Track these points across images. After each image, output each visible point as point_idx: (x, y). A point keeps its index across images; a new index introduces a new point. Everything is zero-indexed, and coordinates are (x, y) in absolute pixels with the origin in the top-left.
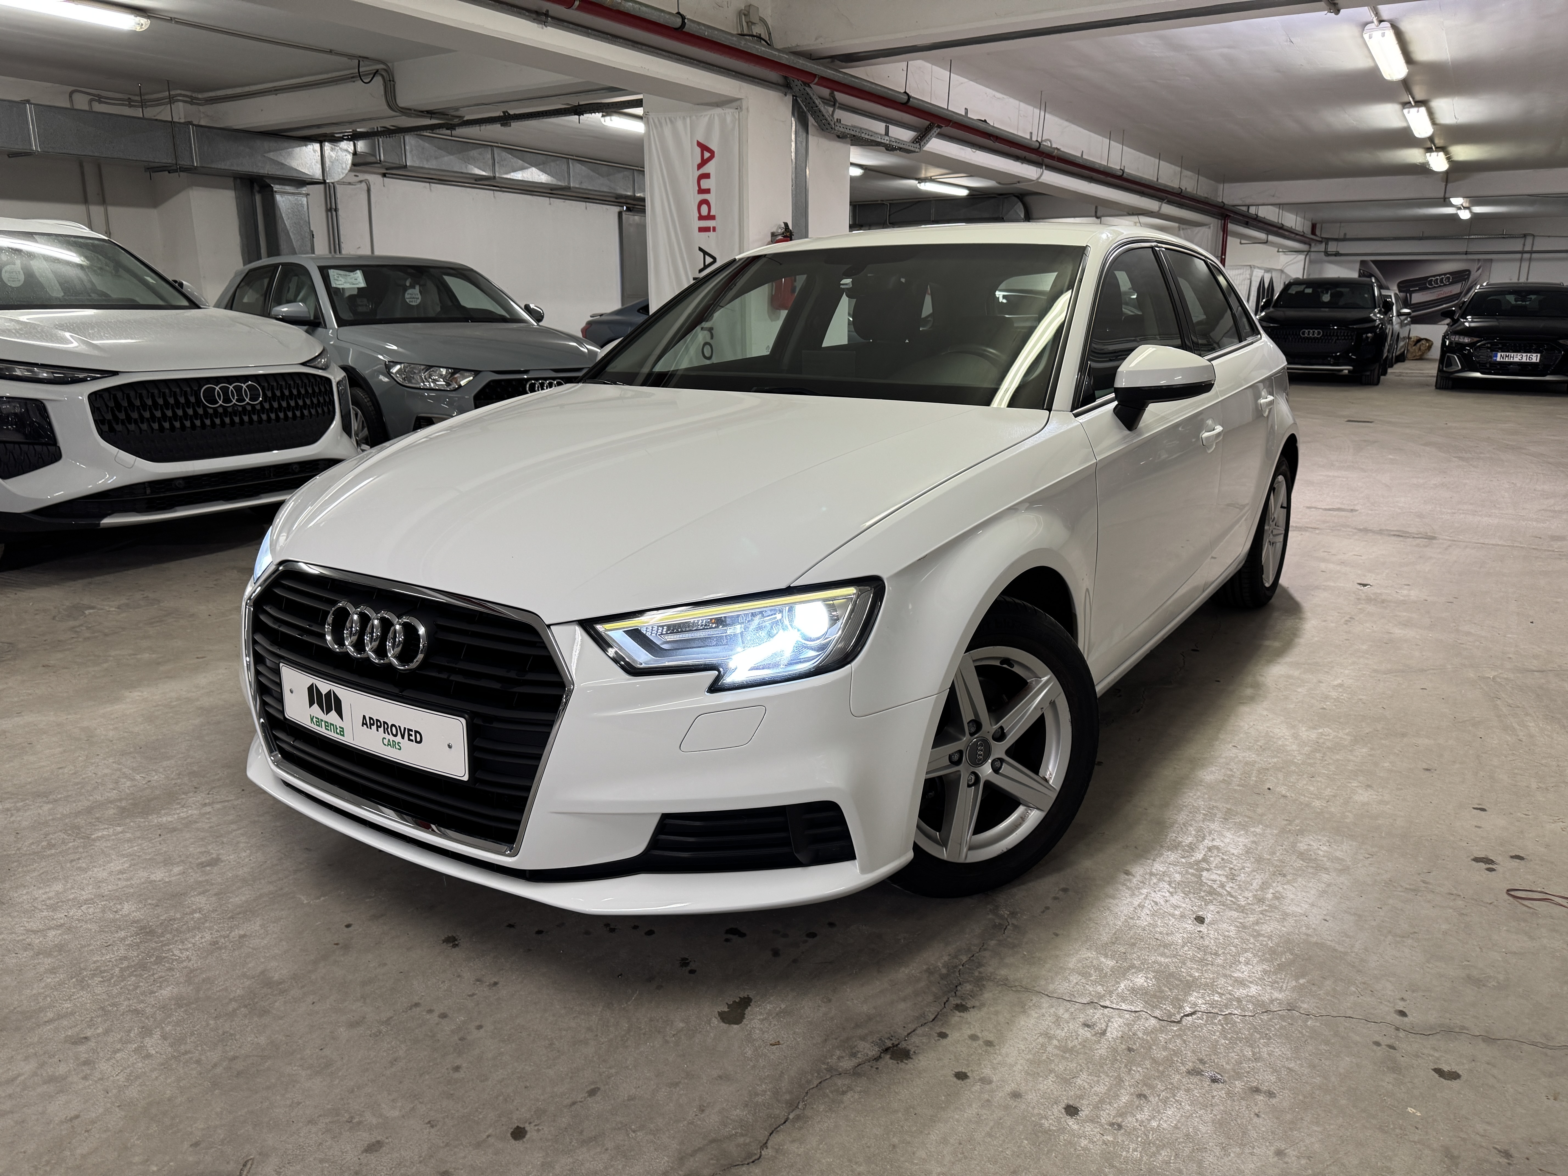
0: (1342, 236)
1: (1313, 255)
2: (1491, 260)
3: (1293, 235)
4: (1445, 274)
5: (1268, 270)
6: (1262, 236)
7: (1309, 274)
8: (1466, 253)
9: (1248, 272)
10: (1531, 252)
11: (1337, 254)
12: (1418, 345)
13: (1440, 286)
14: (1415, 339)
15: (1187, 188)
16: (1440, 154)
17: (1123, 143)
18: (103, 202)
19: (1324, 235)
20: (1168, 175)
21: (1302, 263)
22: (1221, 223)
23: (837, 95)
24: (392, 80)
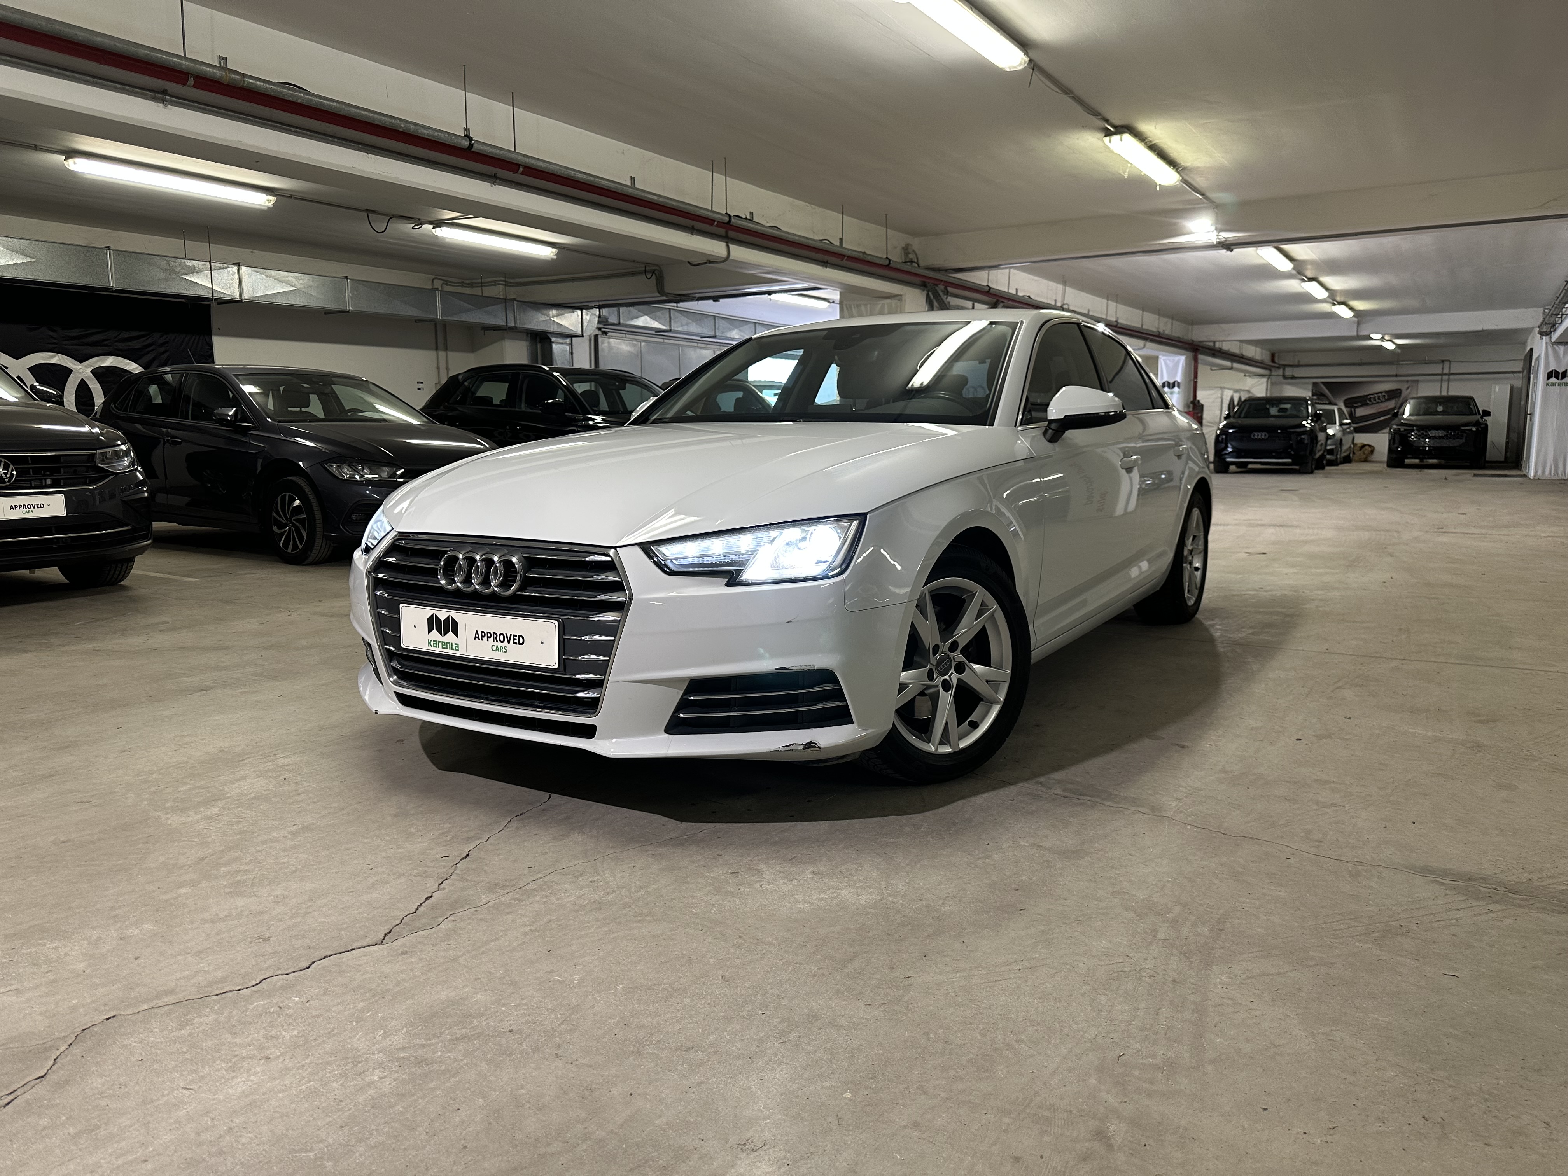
0: (1296, 363)
1: (1274, 379)
2: (1417, 381)
3: (1253, 363)
4: (1381, 393)
5: (1236, 391)
6: (1228, 364)
7: (1271, 393)
8: (1396, 376)
9: (1220, 392)
10: (1450, 374)
11: (1293, 377)
12: (1363, 450)
13: (1378, 402)
14: (1360, 445)
15: (1164, 331)
16: (1343, 307)
17: (1117, 302)
18: (446, 349)
19: (1282, 362)
20: (1151, 322)
21: (1265, 385)
22: (1191, 354)
23: (949, 289)
24: (662, 277)
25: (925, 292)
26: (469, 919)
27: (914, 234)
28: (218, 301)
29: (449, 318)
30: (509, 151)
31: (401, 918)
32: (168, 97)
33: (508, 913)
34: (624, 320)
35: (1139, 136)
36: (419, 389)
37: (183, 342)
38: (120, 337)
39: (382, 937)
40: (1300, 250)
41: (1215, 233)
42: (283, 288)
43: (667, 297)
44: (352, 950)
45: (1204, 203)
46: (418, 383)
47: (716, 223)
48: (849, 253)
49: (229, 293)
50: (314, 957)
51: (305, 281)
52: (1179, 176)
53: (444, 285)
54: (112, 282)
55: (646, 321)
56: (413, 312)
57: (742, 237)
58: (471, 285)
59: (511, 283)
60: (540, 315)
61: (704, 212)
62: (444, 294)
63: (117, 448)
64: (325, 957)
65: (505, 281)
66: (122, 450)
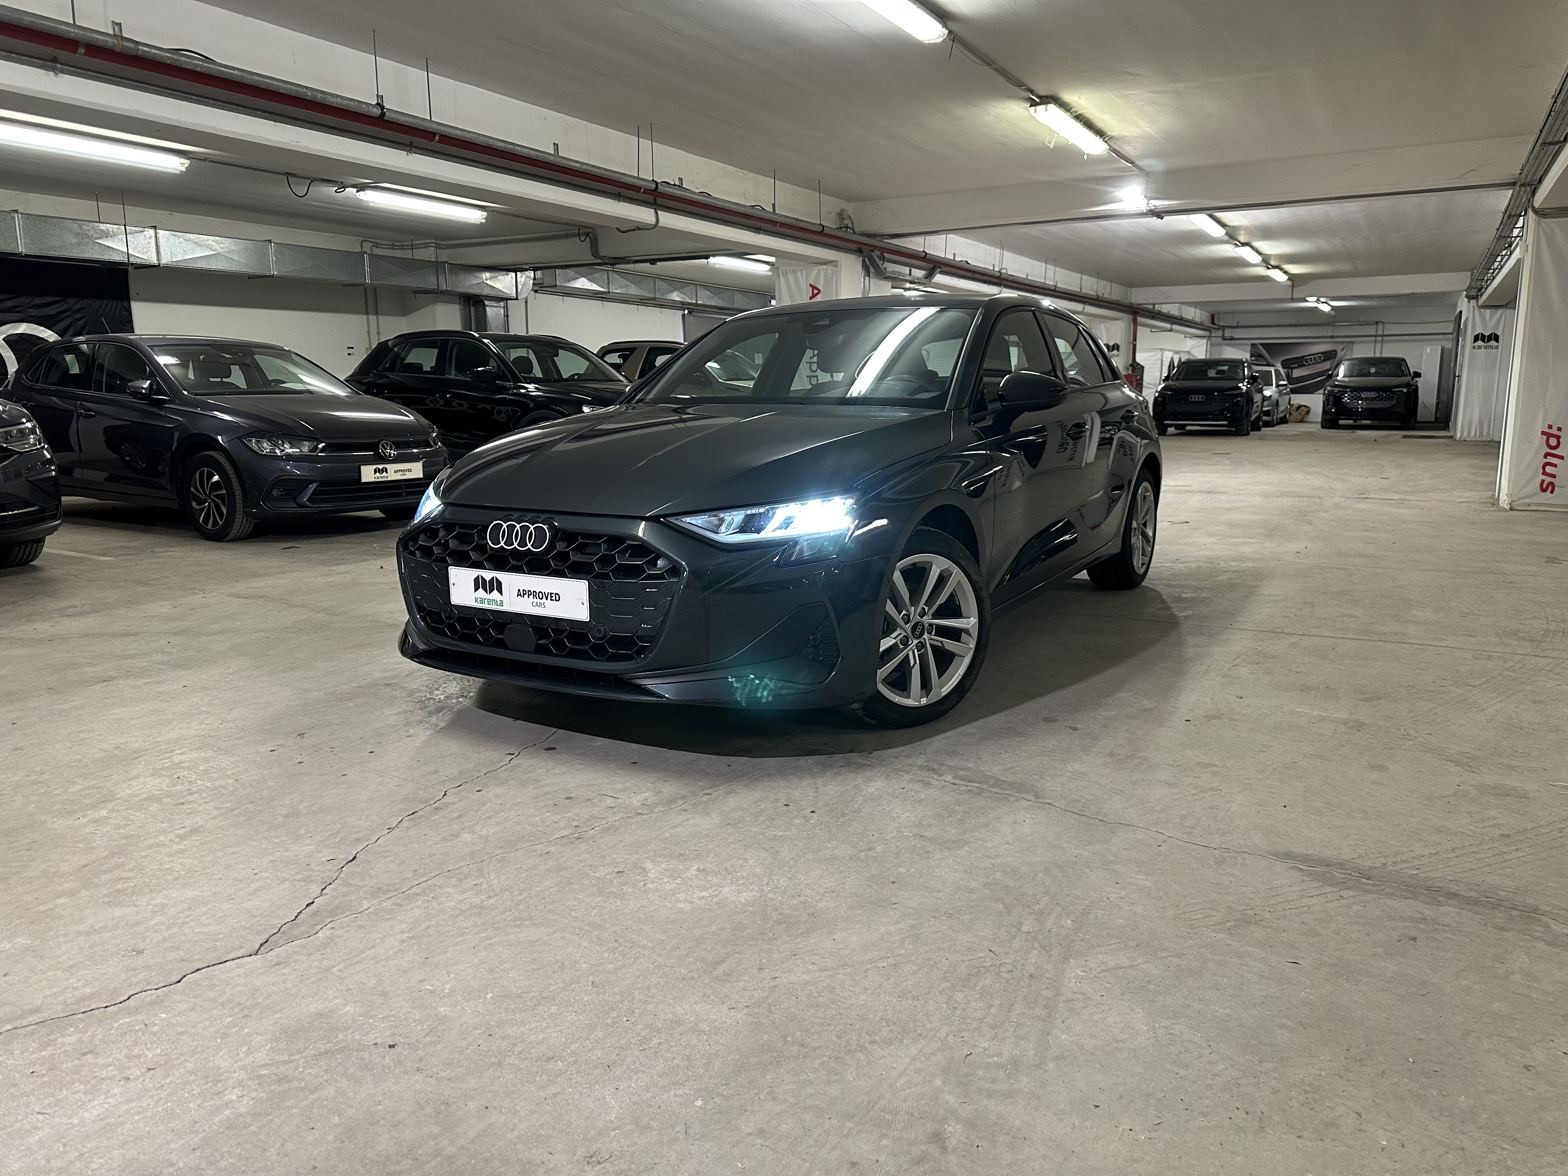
0: (1235, 325)
1: (1213, 340)
2: (1352, 342)
3: (1193, 325)
4: (1317, 354)
5: (1176, 352)
6: (1168, 326)
7: (1211, 355)
8: (1332, 337)
9: (1160, 354)
10: (1383, 336)
11: (1232, 339)
12: (1299, 410)
13: (1314, 363)
14: (1296, 406)
15: (1103, 294)
16: (1277, 270)
17: (1055, 266)
18: (377, 313)
19: (1222, 324)
20: (1089, 285)
21: (1205, 346)
22: (1131, 317)
23: (885, 254)
24: (596, 239)
25: (861, 258)
26: (348, 926)
27: (849, 199)
28: (135, 266)
29: (379, 282)
30: (424, 119)
31: (280, 926)
32: (58, 65)
33: (388, 919)
34: (560, 282)
35: (1064, 106)
36: (349, 354)
37: (99, 308)
38: (32, 303)
39: (257, 947)
40: (1232, 218)
41: (1146, 201)
42: (203, 251)
43: (602, 259)
44: (225, 962)
45: (1134, 171)
46: (348, 348)
47: (642, 190)
48: (781, 220)
49: (146, 258)
50: (186, 971)
51: (227, 245)
52: (1106, 145)
53: (374, 248)
54: (22, 247)
55: (582, 283)
56: (342, 277)
57: (671, 203)
58: (402, 248)
59: (442, 245)
60: (472, 278)
61: (630, 179)
62: (372, 257)
63: (23, 426)
64: (197, 970)
65: (436, 243)
66: (28, 428)
